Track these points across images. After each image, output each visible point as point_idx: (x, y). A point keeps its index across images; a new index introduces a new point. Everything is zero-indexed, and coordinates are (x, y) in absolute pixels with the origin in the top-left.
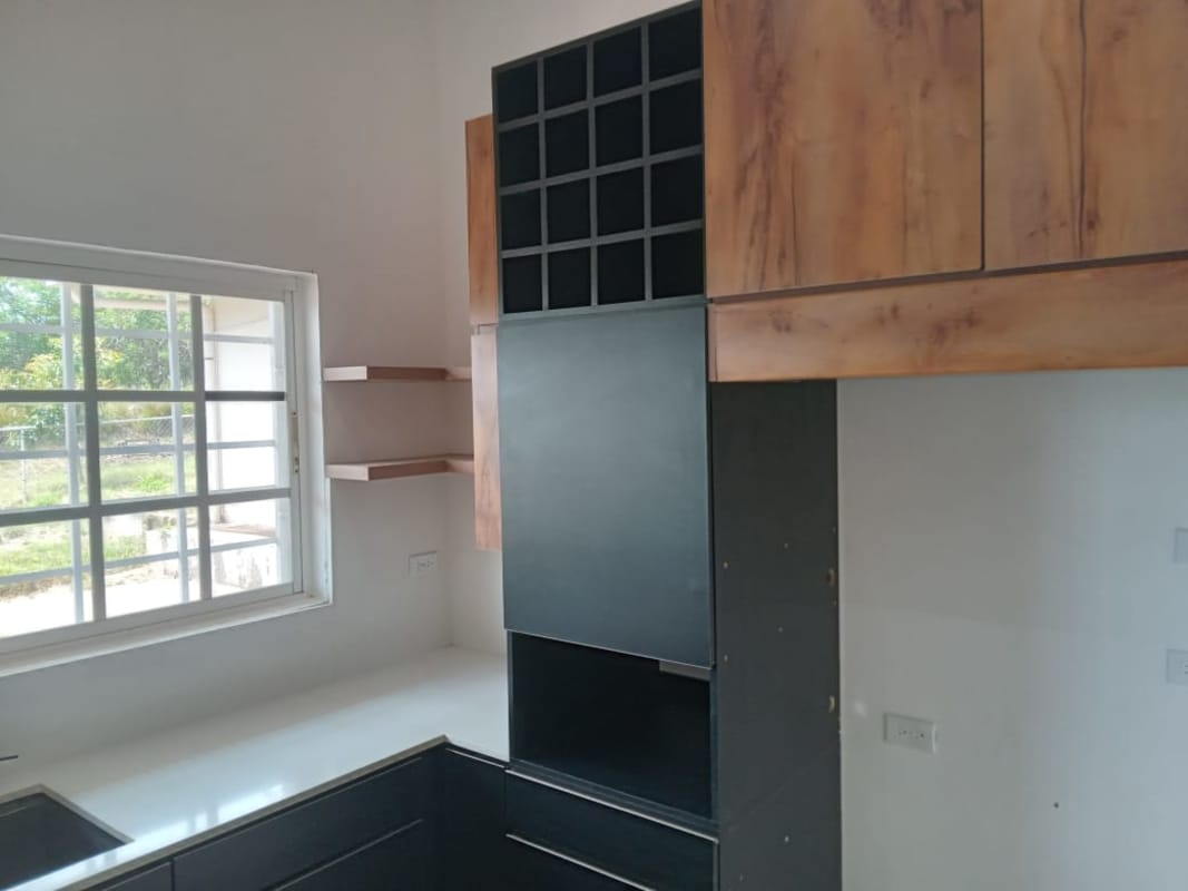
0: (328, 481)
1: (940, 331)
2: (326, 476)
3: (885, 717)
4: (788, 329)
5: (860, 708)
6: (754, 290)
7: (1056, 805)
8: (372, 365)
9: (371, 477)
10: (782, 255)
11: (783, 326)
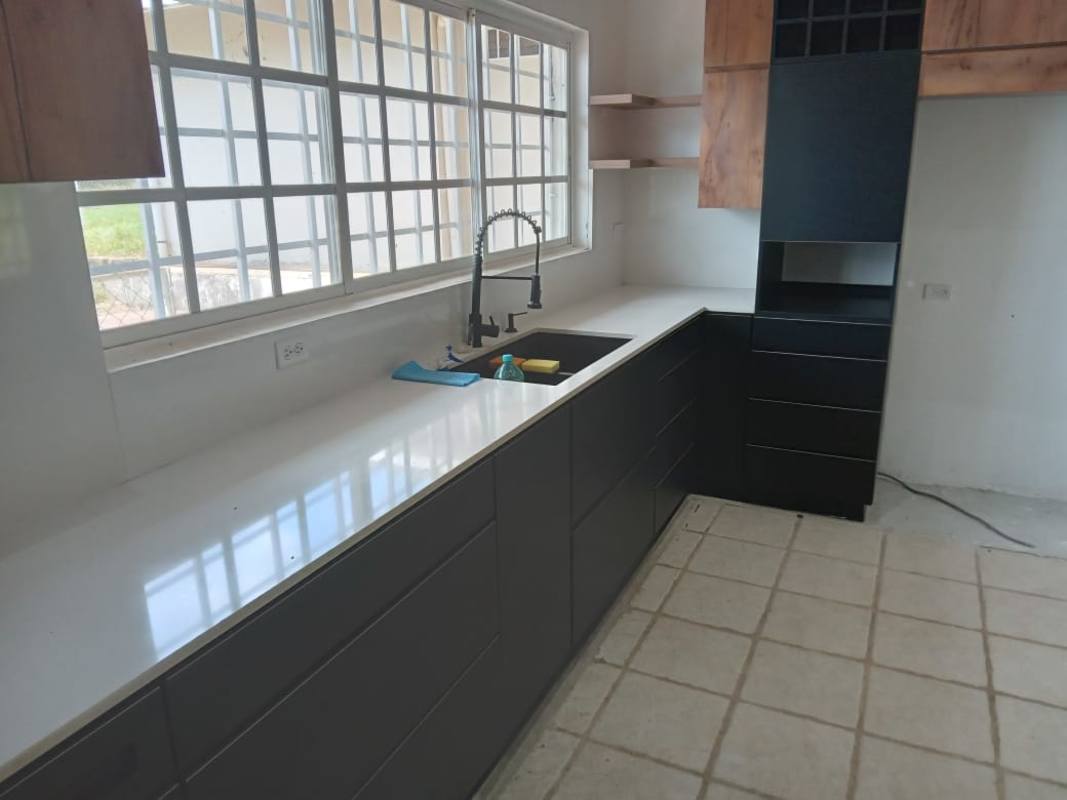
0: (592, 171)
1: (1049, 70)
2: (590, 168)
3: (925, 286)
4: (969, 68)
5: (910, 284)
6: (950, 47)
7: (1013, 316)
8: (639, 94)
9: (632, 166)
10: (969, 31)
11: (965, 66)
